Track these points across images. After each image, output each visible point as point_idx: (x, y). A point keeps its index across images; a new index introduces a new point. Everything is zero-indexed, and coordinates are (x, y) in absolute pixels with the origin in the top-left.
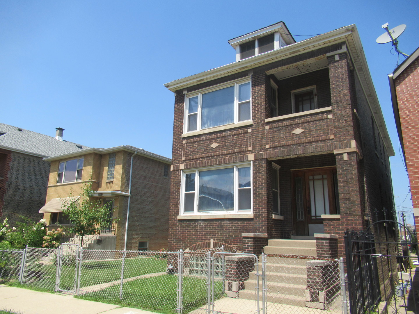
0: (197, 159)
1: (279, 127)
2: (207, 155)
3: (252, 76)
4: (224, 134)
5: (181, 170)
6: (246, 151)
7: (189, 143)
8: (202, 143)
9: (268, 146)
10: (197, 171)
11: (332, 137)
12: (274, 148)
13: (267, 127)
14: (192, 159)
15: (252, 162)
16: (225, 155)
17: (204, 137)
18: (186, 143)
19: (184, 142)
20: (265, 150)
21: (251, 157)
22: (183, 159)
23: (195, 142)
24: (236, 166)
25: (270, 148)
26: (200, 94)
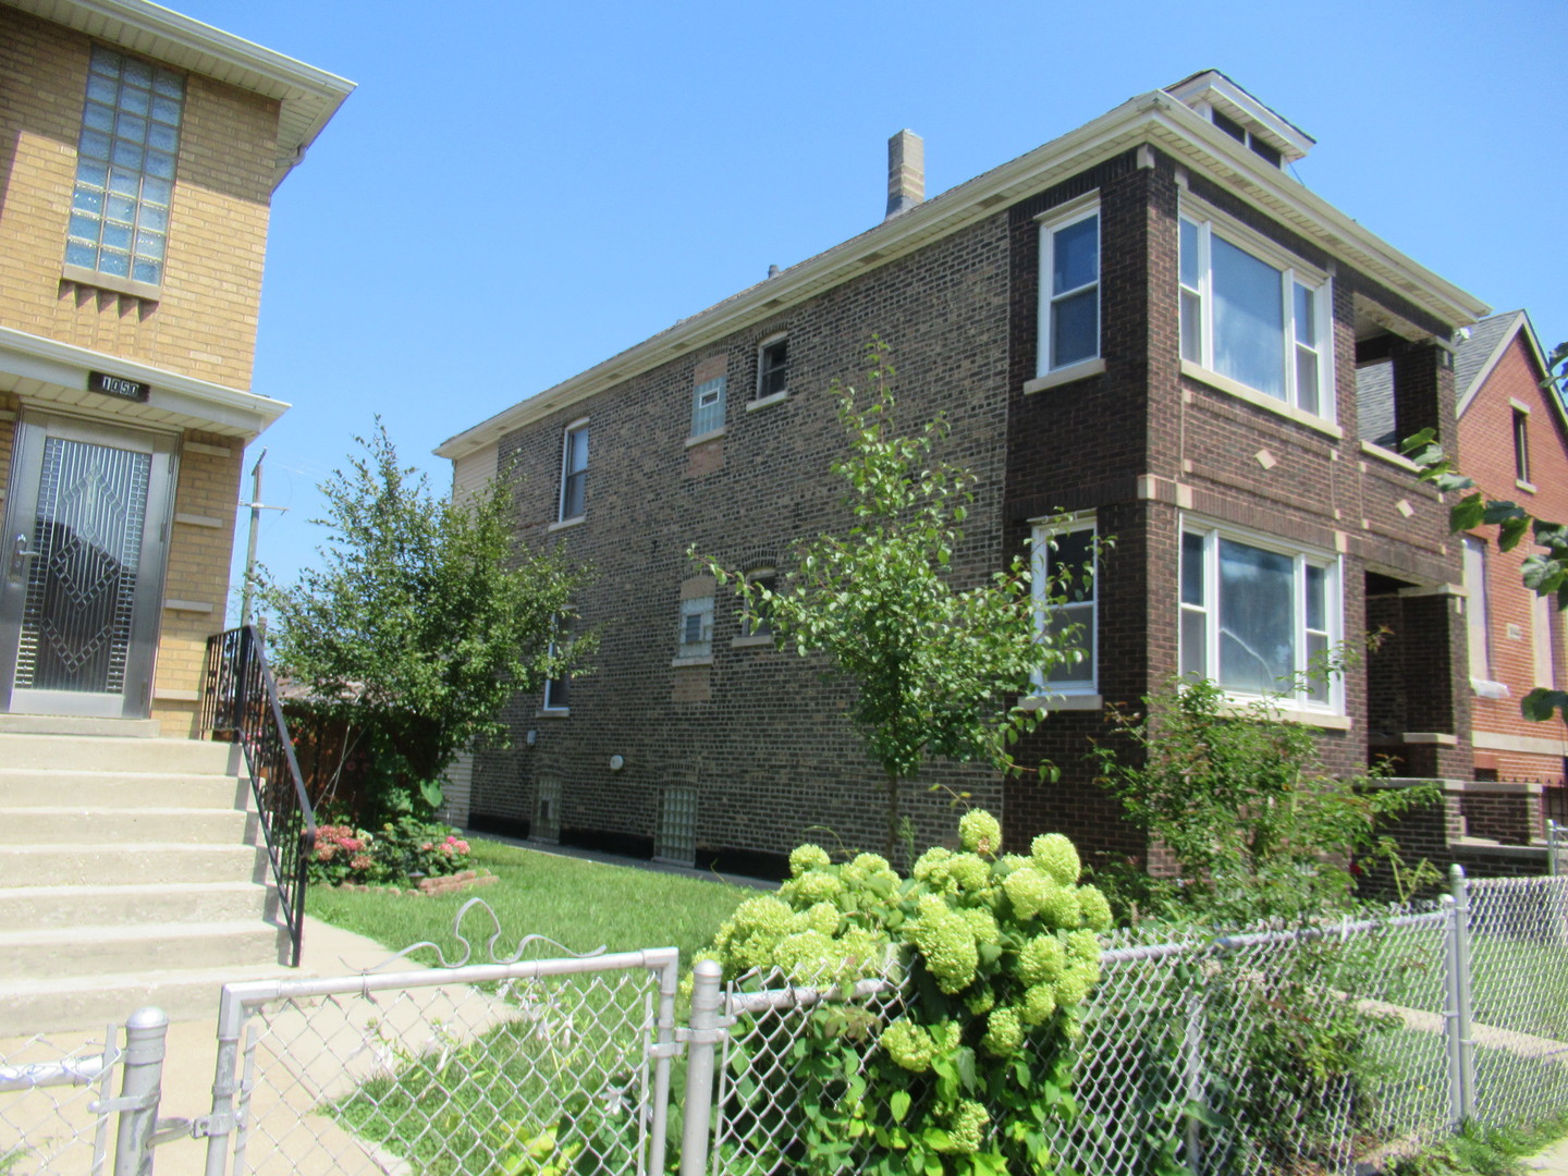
0: (1225, 485)
1: (1379, 478)
2: (1249, 484)
3: (1334, 280)
4: (1286, 431)
5: (1180, 508)
6: (1331, 518)
7: (1200, 409)
8: (1234, 429)
9: (1365, 524)
10: (1216, 532)
11: (1444, 551)
12: (1374, 533)
13: (1363, 466)
14: (1213, 482)
15: (1340, 557)
16: (1288, 505)
17: (1238, 411)
18: (1192, 406)
19: (1187, 395)
20: (1360, 530)
21: (1341, 541)
22: (1187, 466)
23: (1216, 416)
24: (1307, 557)
25: (1368, 531)
26: (1208, 224)
